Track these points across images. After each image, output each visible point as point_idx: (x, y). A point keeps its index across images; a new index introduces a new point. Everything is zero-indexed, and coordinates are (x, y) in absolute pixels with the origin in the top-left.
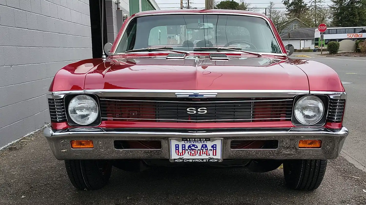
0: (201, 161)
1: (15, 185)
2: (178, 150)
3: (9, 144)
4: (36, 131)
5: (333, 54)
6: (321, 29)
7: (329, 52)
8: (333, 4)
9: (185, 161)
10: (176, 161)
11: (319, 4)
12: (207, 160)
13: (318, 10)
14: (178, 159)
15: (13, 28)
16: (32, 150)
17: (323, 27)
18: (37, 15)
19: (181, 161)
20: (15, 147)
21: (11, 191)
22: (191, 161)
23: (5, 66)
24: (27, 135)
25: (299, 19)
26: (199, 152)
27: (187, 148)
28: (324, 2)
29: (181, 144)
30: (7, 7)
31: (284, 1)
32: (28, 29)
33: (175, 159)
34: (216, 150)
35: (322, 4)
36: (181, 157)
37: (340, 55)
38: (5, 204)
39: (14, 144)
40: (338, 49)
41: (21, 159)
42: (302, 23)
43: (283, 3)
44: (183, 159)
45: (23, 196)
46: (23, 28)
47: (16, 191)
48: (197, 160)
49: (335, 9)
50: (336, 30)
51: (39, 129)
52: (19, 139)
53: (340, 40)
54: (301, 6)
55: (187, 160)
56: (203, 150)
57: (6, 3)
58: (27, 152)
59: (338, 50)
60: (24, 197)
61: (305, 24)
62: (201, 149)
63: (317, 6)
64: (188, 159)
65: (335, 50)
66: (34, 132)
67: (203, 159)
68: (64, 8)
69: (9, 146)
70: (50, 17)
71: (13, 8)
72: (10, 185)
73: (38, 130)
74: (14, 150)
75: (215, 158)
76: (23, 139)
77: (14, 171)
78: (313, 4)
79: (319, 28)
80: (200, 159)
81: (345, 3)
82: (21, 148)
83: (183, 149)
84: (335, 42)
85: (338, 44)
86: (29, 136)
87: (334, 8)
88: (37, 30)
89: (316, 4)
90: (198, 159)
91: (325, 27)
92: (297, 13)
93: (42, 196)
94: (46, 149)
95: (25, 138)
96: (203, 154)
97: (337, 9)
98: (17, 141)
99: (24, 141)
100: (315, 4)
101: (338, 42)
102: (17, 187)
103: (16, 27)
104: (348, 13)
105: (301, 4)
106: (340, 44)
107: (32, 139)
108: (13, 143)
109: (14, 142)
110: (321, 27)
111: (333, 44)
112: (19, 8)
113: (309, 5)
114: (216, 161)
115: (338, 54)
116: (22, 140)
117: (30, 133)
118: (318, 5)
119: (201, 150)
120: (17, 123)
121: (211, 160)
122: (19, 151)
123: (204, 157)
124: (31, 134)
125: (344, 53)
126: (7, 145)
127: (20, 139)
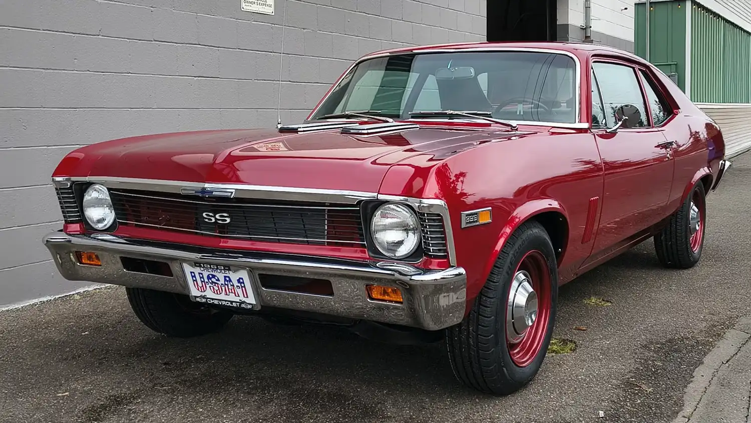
0: (229, 304)
2: (196, 280)
9: (209, 301)
10: (198, 299)
12: (238, 304)
14: (199, 297)
19: (204, 300)
22: (216, 302)
26: (223, 288)
27: (206, 280)
29: (197, 270)
33: (196, 297)
34: (245, 287)
36: (203, 294)
44: (206, 298)
45: (87, 332)
48: (224, 303)
55: (212, 301)
56: (228, 285)
62: (225, 284)
64: (213, 299)
67: (232, 302)
75: (248, 302)
80: (229, 301)
83: (202, 282)
90: (226, 301)
96: (229, 292)
114: (249, 307)
119: (226, 286)
121: (243, 306)
123: (232, 297)
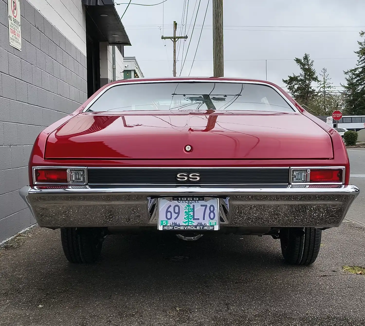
1: (26, 292)
3: (3, 242)
4: (31, 227)
5: (351, 145)
6: (336, 117)
7: (346, 144)
8: (345, 90)
11: (329, 89)
13: (327, 96)
15: (14, 101)
16: (33, 249)
17: (338, 115)
18: (38, 88)
20: (12, 245)
21: (24, 299)
23: (4, 145)
24: (22, 232)
25: (306, 107)
28: (334, 87)
30: (9, 76)
31: (289, 86)
32: (28, 103)
35: (332, 89)
37: (359, 146)
38: (20, 315)
39: (9, 242)
40: (356, 139)
41: (23, 259)
42: (310, 111)
43: (288, 88)
45: (40, 305)
46: (24, 102)
47: (29, 298)
49: (347, 96)
50: (351, 118)
51: (34, 224)
52: (13, 235)
53: (358, 130)
54: (308, 92)
57: (8, 72)
58: (28, 252)
59: (357, 141)
60: (43, 307)
61: (314, 112)
63: (326, 92)
65: (352, 140)
66: (29, 228)
68: (64, 82)
69: (4, 244)
70: (50, 92)
71: (15, 78)
72: (19, 291)
73: (33, 226)
74: (11, 249)
76: (18, 236)
77: (20, 275)
78: (322, 90)
79: (333, 116)
81: (359, 89)
82: (19, 246)
84: (353, 132)
85: (356, 134)
86: (25, 233)
87: (346, 94)
88: (37, 106)
89: (325, 90)
91: (340, 114)
92: (304, 99)
93: (65, 306)
94: (50, 248)
95: (21, 234)
97: (350, 96)
98: (12, 239)
99: (20, 239)
100: (323, 90)
101: (356, 131)
102: (30, 294)
103: (17, 101)
104: (363, 101)
105: (308, 89)
106: (358, 134)
107: (29, 236)
108: (7, 240)
109: (9, 239)
110: (336, 114)
111: (350, 134)
112: (21, 79)
113: (317, 90)
115: (356, 145)
116: (17, 238)
117: (25, 229)
118: (328, 91)
120: (13, 215)
122: (18, 250)
124: (27, 230)
125: (363, 145)
126: (1, 243)
127: (15, 236)
